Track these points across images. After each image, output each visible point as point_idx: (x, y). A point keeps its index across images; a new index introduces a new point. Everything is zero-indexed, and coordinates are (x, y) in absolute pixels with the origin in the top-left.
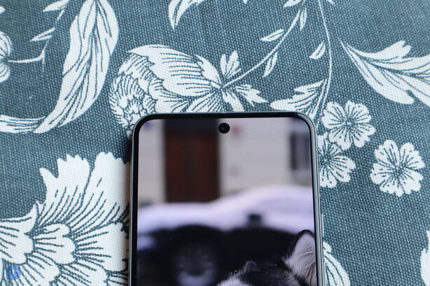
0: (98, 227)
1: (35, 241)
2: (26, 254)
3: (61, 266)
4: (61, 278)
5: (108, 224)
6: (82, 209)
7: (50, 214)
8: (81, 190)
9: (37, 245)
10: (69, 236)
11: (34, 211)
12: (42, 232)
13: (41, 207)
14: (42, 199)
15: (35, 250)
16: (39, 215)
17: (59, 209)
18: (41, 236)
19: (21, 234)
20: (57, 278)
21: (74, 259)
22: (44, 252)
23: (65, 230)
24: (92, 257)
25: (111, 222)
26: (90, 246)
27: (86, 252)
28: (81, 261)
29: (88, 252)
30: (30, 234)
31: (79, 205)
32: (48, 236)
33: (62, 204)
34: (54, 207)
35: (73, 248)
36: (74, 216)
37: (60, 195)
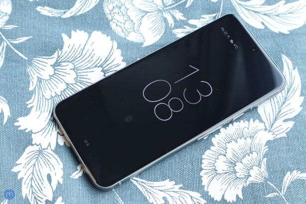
0: (89, 68)
1: (55, 70)
2: (50, 76)
3: (67, 84)
4: (66, 90)
5: (94, 67)
6: (81, 57)
7: (64, 57)
8: (82, 47)
9: (56, 72)
10: (74, 69)
11: (56, 54)
12: (59, 66)
13: (60, 52)
14: (61, 48)
15: (55, 74)
16: (59, 57)
17: (70, 55)
18: (58, 67)
19: (48, 65)
20: (65, 90)
21: (75, 82)
22: (59, 76)
23: (71, 66)
24: (84, 82)
25: (96, 66)
26: (84, 77)
27: (81, 79)
28: (78, 84)
29: (83, 80)
30: (53, 66)
31: (80, 54)
32: (62, 68)
33: (71, 53)
34: (67, 54)
35: (75, 76)
36: (77, 60)
37: (71, 47)
